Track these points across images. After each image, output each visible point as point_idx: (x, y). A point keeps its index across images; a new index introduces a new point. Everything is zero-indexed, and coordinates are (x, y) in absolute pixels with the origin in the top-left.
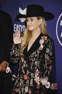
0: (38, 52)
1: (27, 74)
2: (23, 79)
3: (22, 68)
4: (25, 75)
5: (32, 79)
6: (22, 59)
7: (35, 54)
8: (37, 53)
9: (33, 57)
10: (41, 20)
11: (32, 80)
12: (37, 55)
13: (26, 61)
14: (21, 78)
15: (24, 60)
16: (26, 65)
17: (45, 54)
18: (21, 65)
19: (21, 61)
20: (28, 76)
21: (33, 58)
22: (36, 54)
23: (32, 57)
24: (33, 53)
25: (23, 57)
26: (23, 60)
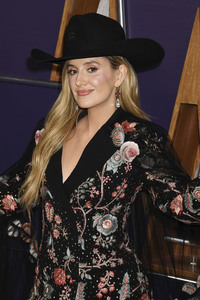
0: (103, 180)
1: (67, 264)
2: (52, 282)
3: (50, 241)
4: (57, 267)
5: (84, 285)
6: (47, 208)
7: (89, 188)
8: (97, 183)
9: (82, 197)
10: (123, 69)
11: (81, 287)
12: (98, 189)
13: (62, 217)
14: (47, 278)
15: (55, 213)
16: (61, 232)
18: (46, 232)
19: (46, 218)
20: (67, 273)
21: (83, 203)
22: (94, 188)
23: (81, 201)
24: (86, 186)
25: (51, 202)
26: (50, 212)
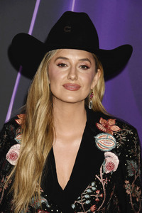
7: (94, 192)
9: (88, 202)
12: (101, 192)
17: (127, 182)
22: (98, 193)
24: (89, 191)
